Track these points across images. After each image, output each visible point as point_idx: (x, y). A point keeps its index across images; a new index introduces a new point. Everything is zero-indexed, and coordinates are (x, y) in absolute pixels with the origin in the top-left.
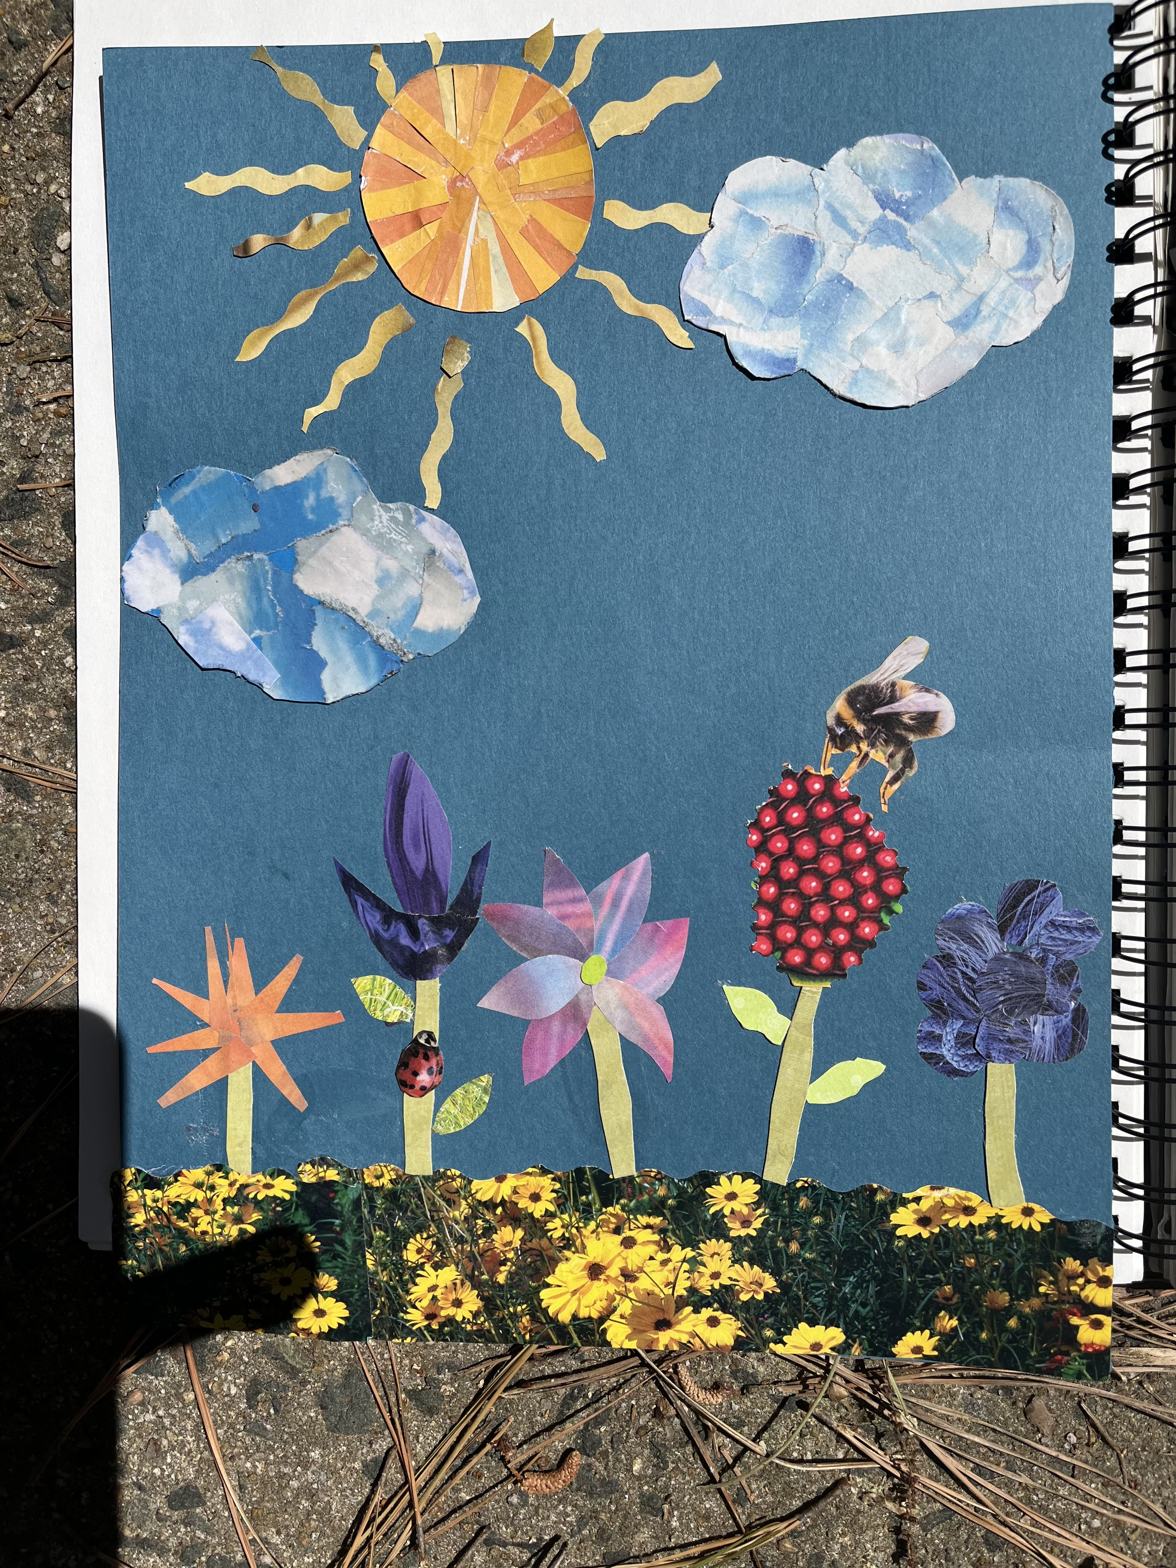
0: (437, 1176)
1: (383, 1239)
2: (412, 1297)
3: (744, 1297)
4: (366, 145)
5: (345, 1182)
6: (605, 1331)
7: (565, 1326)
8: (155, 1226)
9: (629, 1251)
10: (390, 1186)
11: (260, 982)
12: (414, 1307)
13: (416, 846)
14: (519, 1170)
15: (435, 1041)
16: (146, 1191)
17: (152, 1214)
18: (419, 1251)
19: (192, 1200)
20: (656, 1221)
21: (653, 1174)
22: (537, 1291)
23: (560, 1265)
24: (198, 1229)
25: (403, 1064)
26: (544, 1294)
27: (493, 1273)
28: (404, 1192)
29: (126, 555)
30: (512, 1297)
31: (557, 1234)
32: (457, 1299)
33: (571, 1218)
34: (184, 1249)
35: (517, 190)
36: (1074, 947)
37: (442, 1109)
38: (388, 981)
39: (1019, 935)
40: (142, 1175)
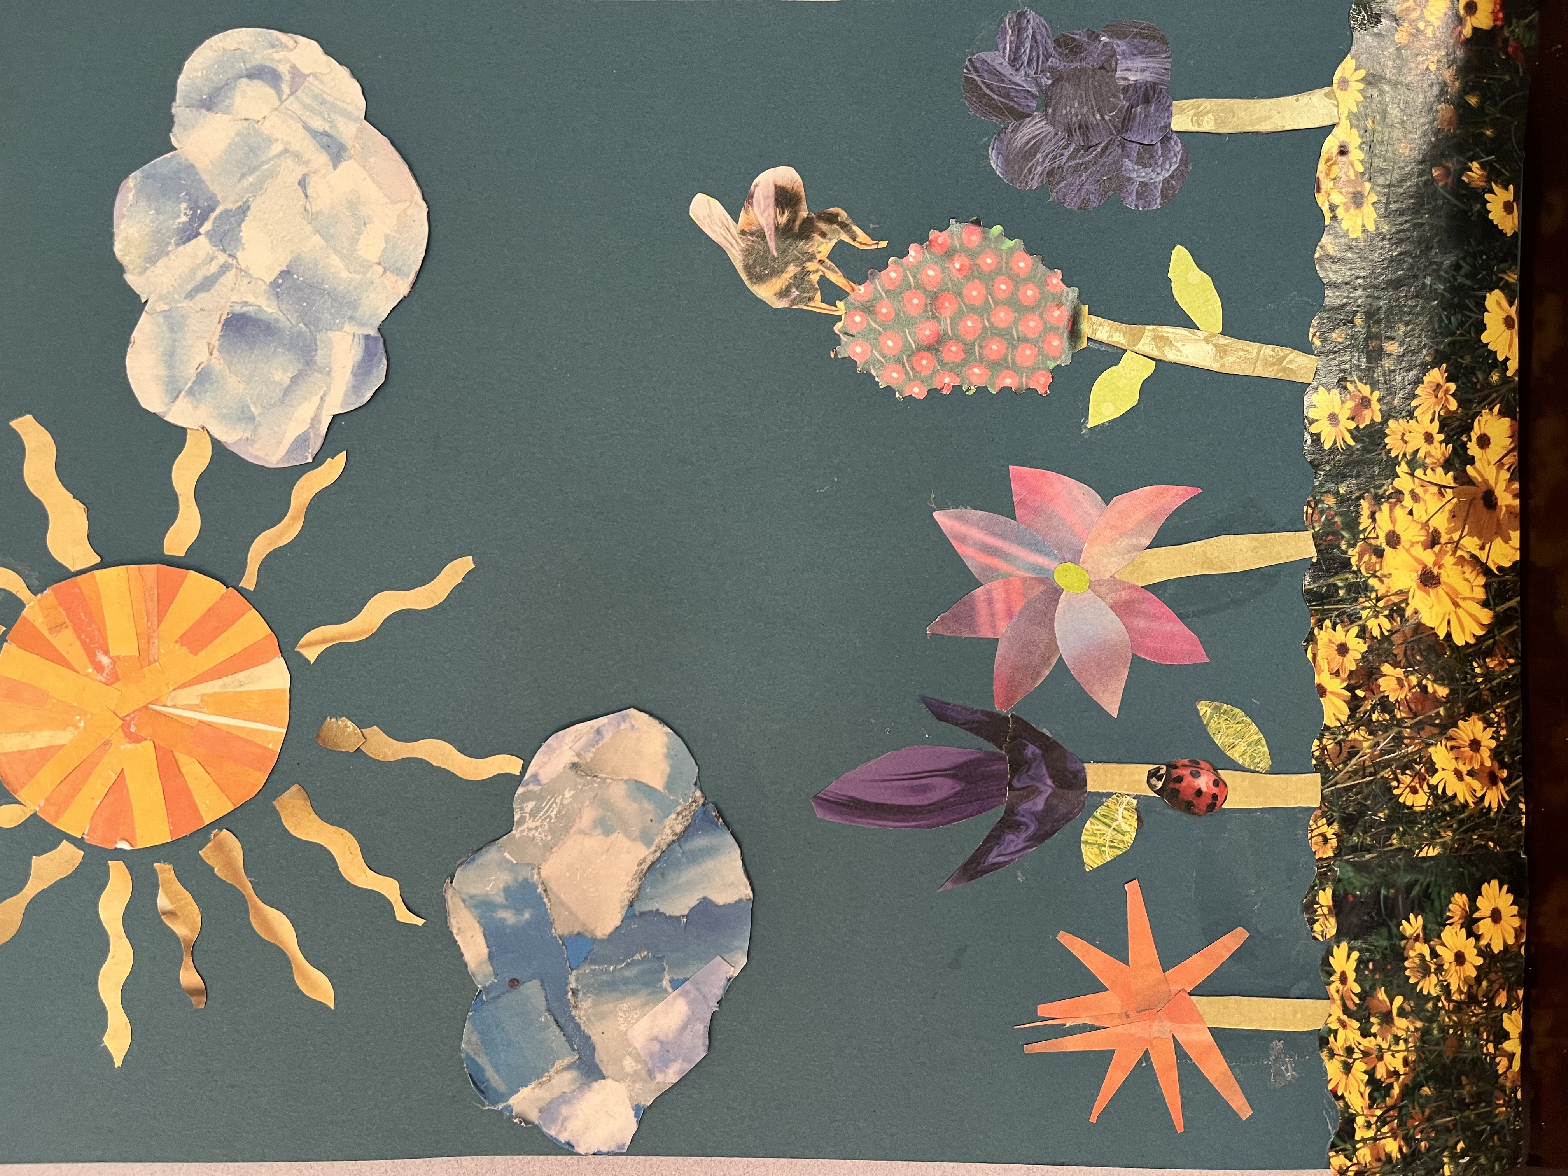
0: (1321, 768)
1: (1402, 836)
2: (1471, 801)
3: (1453, 405)
4: (78, 843)
5: (1333, 881)
6: (1500, 568)
7: (1496, 616)
8: (1399, 1126)
9: (1403, 538)
10: (1336, 826)
11: (1094, 986)
12: (1482, 798)
13: (925, 789)
14: (1310, 670)
15: (1159, 769)
16: (1357, 1137)
17: (1385, 1129)
18: (1414, 791)
19: (1366, 1077)
20: (1365, 507)
21: (1310, 511)
22: (1455, 648)
23: (1423, 621)
24: (1402, 1070)
25: (1188, 807)
26: (1459, 640)
27: (1437, 702)
28: (1342, 809)
29: (568, 1149)
30: (1465, 679)
31: (1387, 625)
32: (1470, 746)
33: (1365, 608)
34: (1426, 1089)
35: (145, 658)
36: (1039, 38)
37: (1240, 762)
38: (1088, 825)
39: (1026, 98)
40: (1338, 1142)
